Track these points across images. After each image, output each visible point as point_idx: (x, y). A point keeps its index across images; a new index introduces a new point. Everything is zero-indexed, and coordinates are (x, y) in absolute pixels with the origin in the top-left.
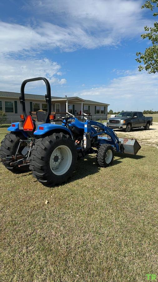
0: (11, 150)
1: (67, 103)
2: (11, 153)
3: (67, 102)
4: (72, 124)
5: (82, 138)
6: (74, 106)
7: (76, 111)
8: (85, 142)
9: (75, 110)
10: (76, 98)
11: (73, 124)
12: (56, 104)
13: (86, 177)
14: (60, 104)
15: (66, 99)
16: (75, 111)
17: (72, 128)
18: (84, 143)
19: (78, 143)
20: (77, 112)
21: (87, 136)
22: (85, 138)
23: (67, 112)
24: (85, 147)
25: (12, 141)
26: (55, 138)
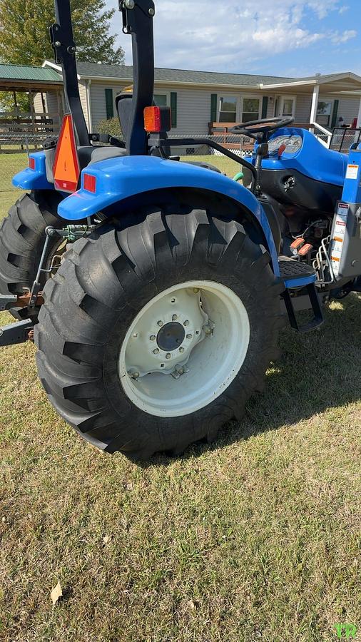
0: (24, 265)
1: (315, 95)
2: (22, 274)
3: (316, 90)
4: (286, 162)
5: (328, 231)
6: (336, 102)
7: (341, 120)
8: (338, 251)
9: (339, 115)
10: (348, 76)
11: (293, 161)
12: (283, 98)
13: (316, 418)
14: (294, 98)
15: (314, 82)
16: (338, 119)
17: (285, 179)
18: (334, 254)
19: (304, 251)
20: (342, 123)
21: (351, 223)
22: (339, 230)
23: (312, 121)
24: (336, 272)
25: (23, 230)
26: (150, 243)
